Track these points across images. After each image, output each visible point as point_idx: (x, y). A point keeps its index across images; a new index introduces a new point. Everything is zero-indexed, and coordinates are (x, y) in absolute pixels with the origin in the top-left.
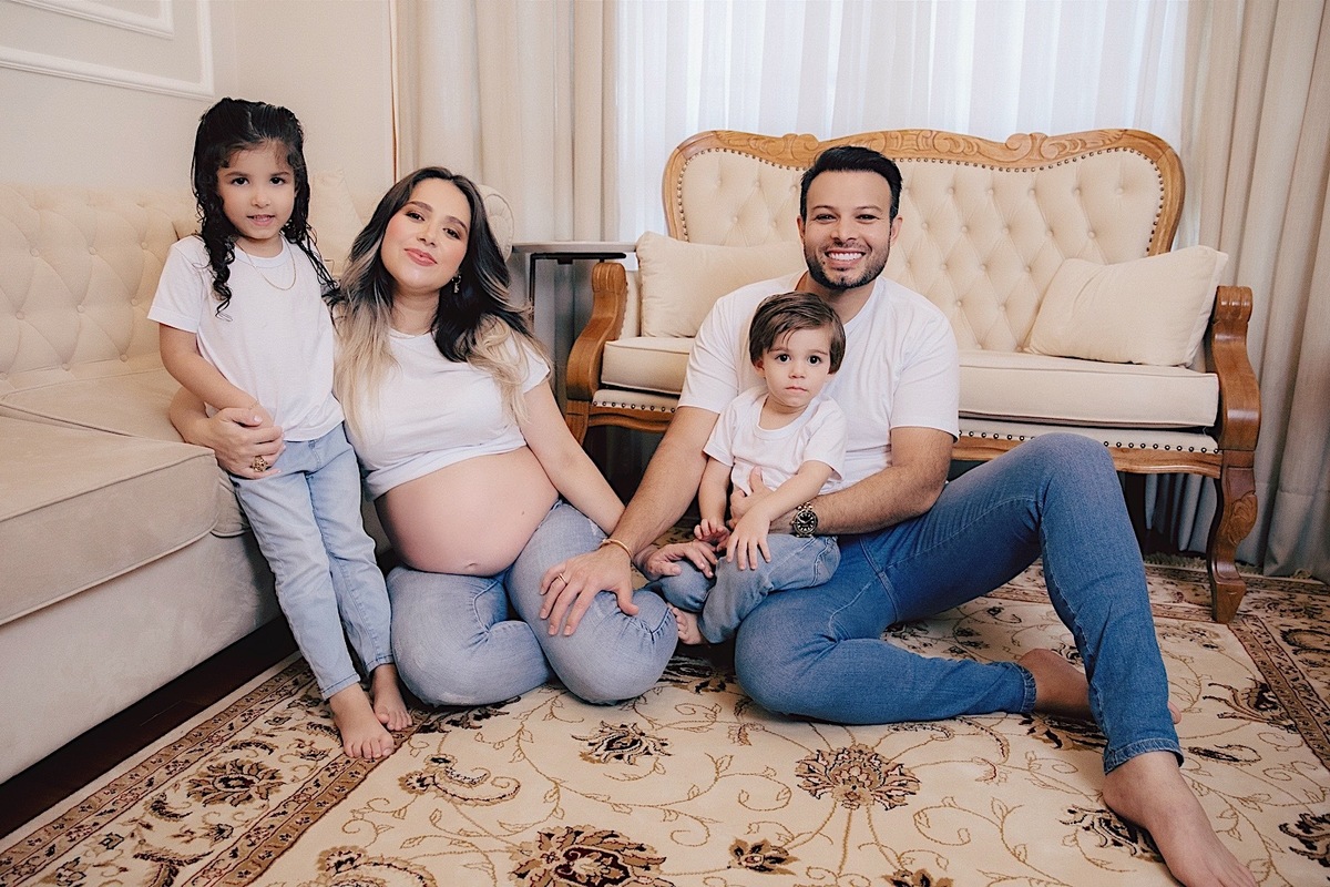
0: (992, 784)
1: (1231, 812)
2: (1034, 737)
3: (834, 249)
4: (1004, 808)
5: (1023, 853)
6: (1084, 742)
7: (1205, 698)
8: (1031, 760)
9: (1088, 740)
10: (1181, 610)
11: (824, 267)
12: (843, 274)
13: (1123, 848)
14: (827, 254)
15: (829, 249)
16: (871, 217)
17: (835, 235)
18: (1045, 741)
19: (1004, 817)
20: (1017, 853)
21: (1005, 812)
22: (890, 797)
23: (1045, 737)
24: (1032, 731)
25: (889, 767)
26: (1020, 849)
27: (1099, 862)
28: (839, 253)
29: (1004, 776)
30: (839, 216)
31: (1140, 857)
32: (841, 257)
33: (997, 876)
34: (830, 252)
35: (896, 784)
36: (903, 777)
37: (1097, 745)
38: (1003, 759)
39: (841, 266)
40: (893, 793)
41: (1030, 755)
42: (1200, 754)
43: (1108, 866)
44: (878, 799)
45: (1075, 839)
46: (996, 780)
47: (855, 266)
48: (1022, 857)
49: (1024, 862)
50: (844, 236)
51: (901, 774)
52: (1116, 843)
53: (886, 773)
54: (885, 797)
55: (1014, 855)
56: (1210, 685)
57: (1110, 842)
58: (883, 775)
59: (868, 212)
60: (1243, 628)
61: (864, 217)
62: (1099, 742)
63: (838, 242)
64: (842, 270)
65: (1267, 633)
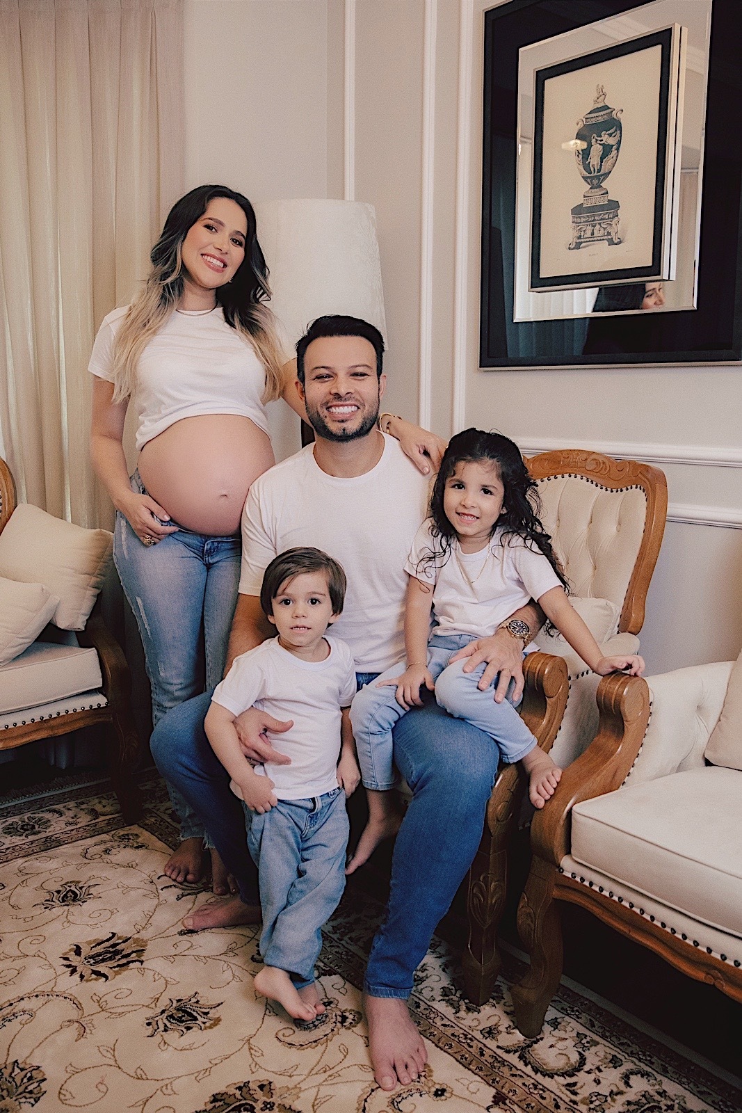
0: (88, 1034)
1: (226, 965)
2: (87, 981)
3: (335, 403)
4: (109, 1049)
5: (143, 1074)
6: (118, 966)
7: (162, 889)
8: (98, 1002)
9: (121, 962)
10: (103, 824)
11: (326, 420)
12: (344, 425)
13: (194, 1029)
14: (328, 408)
15: (329, 405)
16: (363, 375)
17: (334, 391)
18: (96, 979)
19: (114, 1056)
20: (139, 1076)
21: (112, 1052)
22: (31, 1092)
23: (94, 976)
24: (82, 977)
25: (9, 1070)
26: (139, 1072)
27: (188, 1047)
28: (339, 406)
29: (90, 1025)
30: (336, 374)
31: (205, 1029)
32: (341, 410)
33: (141, 1103)
34: (331, 407)
35: (25, 1080)
36: (25, 1072)
37: (129, 963)
38: (81, 1012)
39: (341, 417)
40: (30, 1088)
41: (95, 998)
42: (185, 934)
43: (194, 1046)
44: (23, 1100)
45: (165, 1043)
46: (87, 1030)
47: (353, 417)
48: (144, 1077)
49: (147, 1079)
50: (343, 391)
51: (22, 1070)
52: (188, 1028)
53: (10, 1076)
54: (28, 1095)
55: (139, 1079)
56: (159, 878)
57: (185, 1030)
58: (11, 1080)
59: (360, 370)
60: (147, 822)
61: (356, 374)
62: (129, 959)
63: (338, 396)
64: (343, 421)
65: (162, 820)
